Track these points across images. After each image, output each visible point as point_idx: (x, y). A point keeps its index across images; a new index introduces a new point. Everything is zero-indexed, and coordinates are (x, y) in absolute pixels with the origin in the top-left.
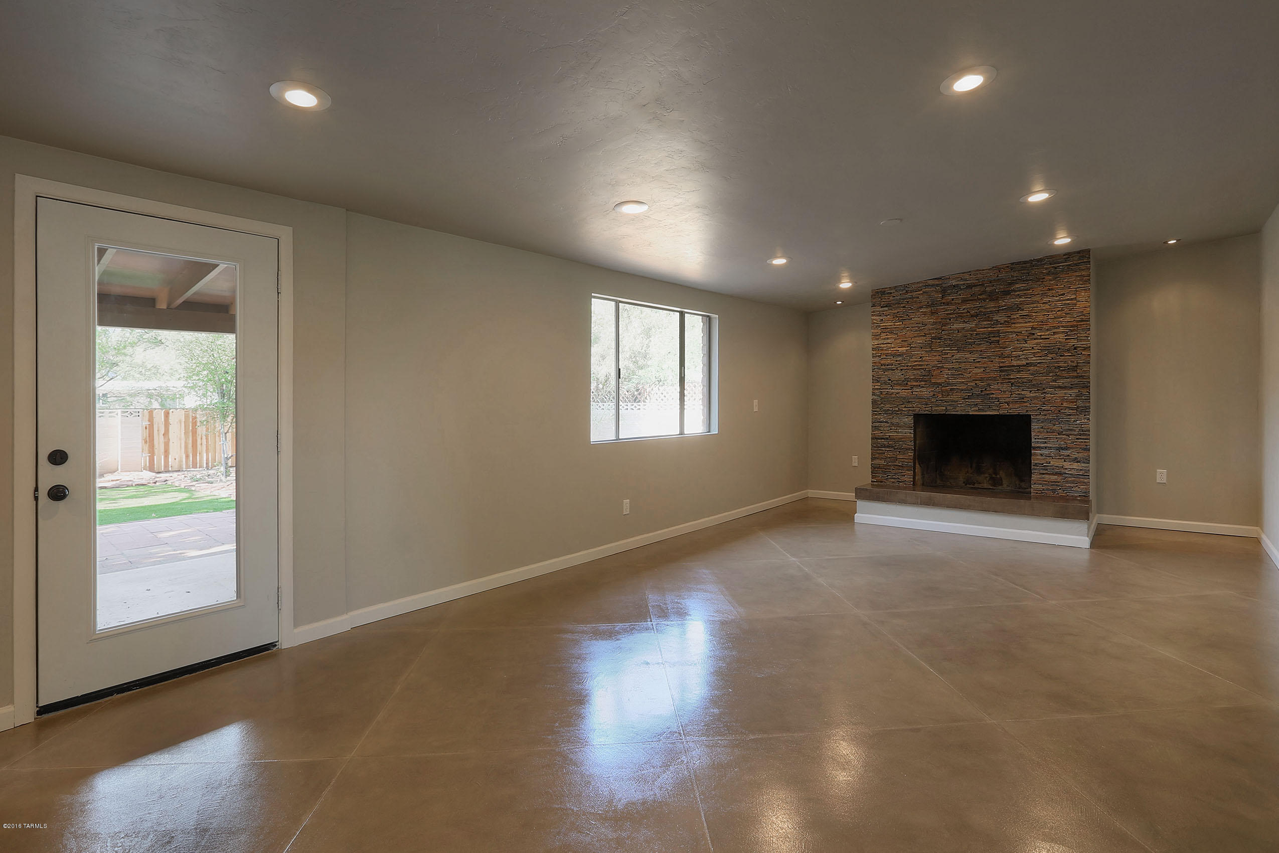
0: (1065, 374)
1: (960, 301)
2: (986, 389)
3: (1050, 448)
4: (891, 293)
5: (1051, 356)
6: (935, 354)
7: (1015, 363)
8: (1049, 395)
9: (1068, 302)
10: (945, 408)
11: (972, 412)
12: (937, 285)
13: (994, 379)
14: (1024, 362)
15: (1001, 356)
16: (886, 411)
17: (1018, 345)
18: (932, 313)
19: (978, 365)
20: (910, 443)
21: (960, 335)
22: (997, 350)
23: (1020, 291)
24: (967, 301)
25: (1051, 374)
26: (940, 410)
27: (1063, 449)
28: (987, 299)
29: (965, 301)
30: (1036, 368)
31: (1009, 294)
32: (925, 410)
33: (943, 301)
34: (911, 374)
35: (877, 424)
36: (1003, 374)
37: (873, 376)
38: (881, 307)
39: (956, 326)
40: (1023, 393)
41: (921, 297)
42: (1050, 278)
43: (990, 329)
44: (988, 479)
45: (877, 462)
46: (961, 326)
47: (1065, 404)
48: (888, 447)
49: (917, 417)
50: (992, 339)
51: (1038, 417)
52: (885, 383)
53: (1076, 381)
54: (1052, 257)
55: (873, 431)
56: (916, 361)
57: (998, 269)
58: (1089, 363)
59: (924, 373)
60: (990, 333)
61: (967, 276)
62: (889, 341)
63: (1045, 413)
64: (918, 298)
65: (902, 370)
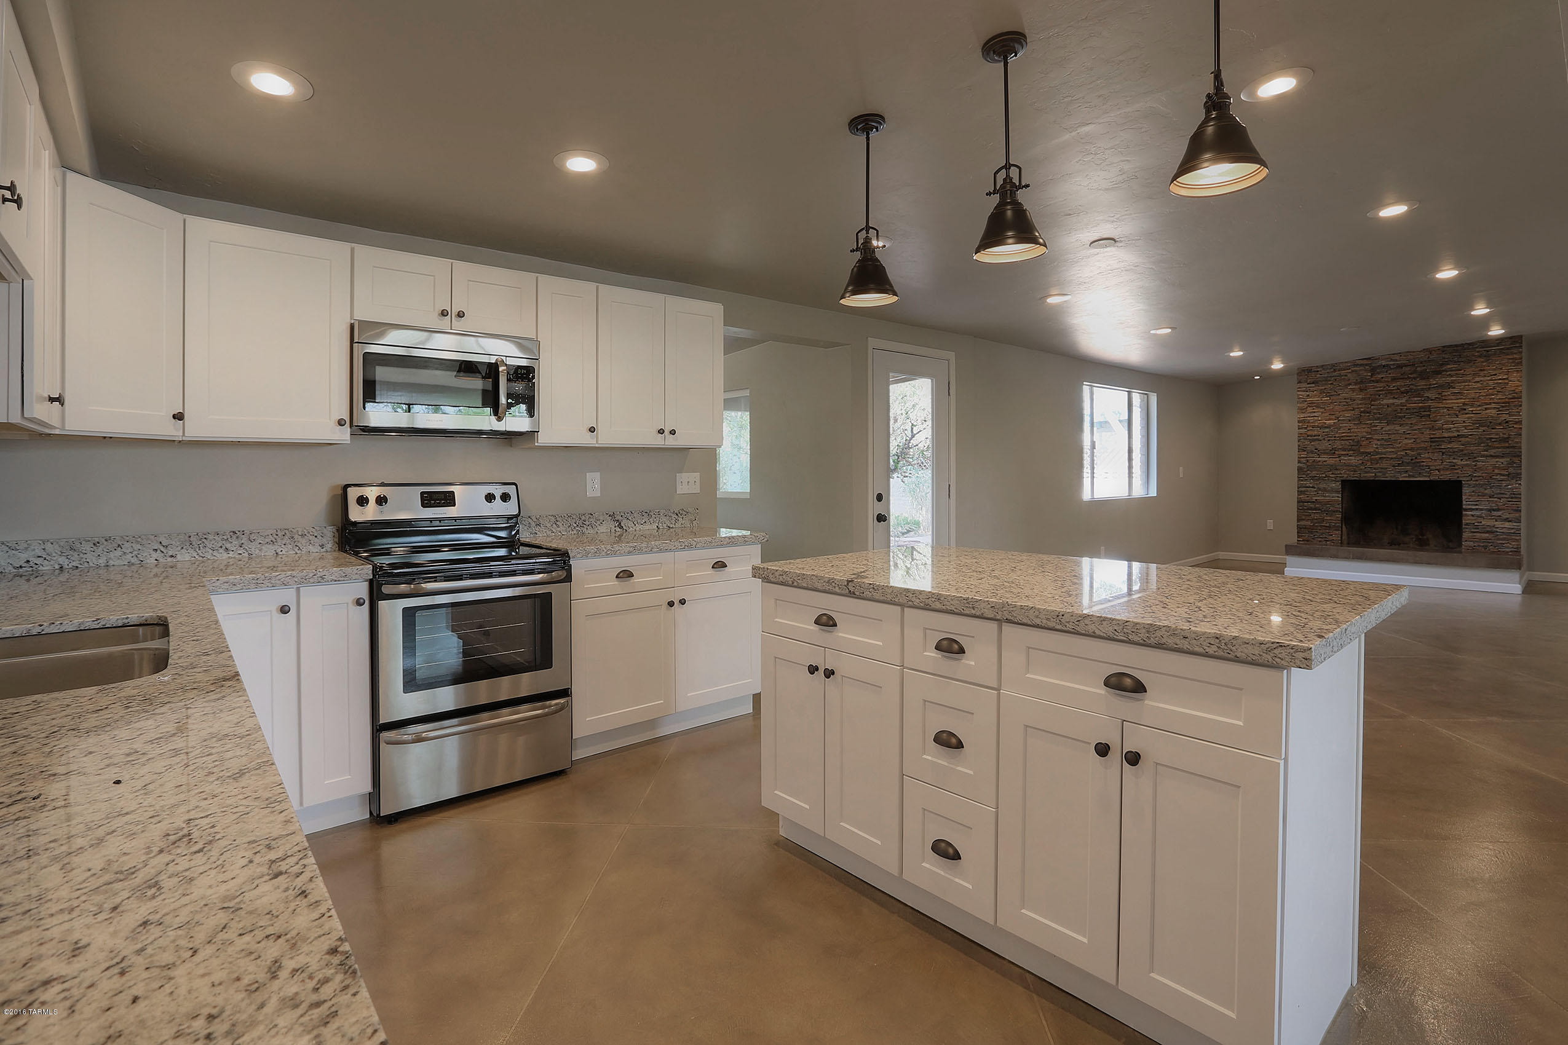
0: (1496, 445)
1: (1390, 380)
2: (1416, 458)
3: (1482, 510)
4: (1318, 371)
5: (1483, 428)
6: (1364, 426)
7: (1446, 435)
8: (1480, 463)
9: (1500, 381)
10: (1374, 475)
11: (1403, 477)
12: (1366, 365)
13: (1425, 449)
14: (1456, 434)
15: (1432, 428)
16: (1313, 478)
17: (1449, 419)
18: (1361, 390)
19: (1408, 436)
20: (1338, 506)
21: (1390, 409)
22: (1428, 423)
23: (1452, 371)
24: (1398, 379)
25: (1482, 445)
26: (1370, 476)
27: (1494, 510)
28: (1417, 377)
29: (1394, 379)
30: (1467, 439)
31: (1441, 373)
32: (1354, 476)
33: (1372, 379)
34: (1338, 444)
35: (1303, 489)
36: (1434, 444)
37: (1299, 446)
38: (1308, 384)
39: (1385, 402)
40: (1454, 461)
41: (1349, 375)
42: (1482, 360)
43: (1420, 405)
44: (1414, 537)
45: (1302, 523)
46: (1391, 401)
47: (1496, 471)
48: (1315, 509)
49: (1344, 483)
50: (1423, 413)
51: (1469, 482)
52: (1312, 452)
53: (1508, 450)
54: (1483, 341)
55: (1298, 495)
56: (1344, 433)
57: (1429, 351)
58: (1521, 435)
59: (1352, 444)
60: (1421, 408)
61: (1397, 357)
62: (1315, 414)
63: (1477, 478)
64: (1346, 376)
65: (1329, 440)
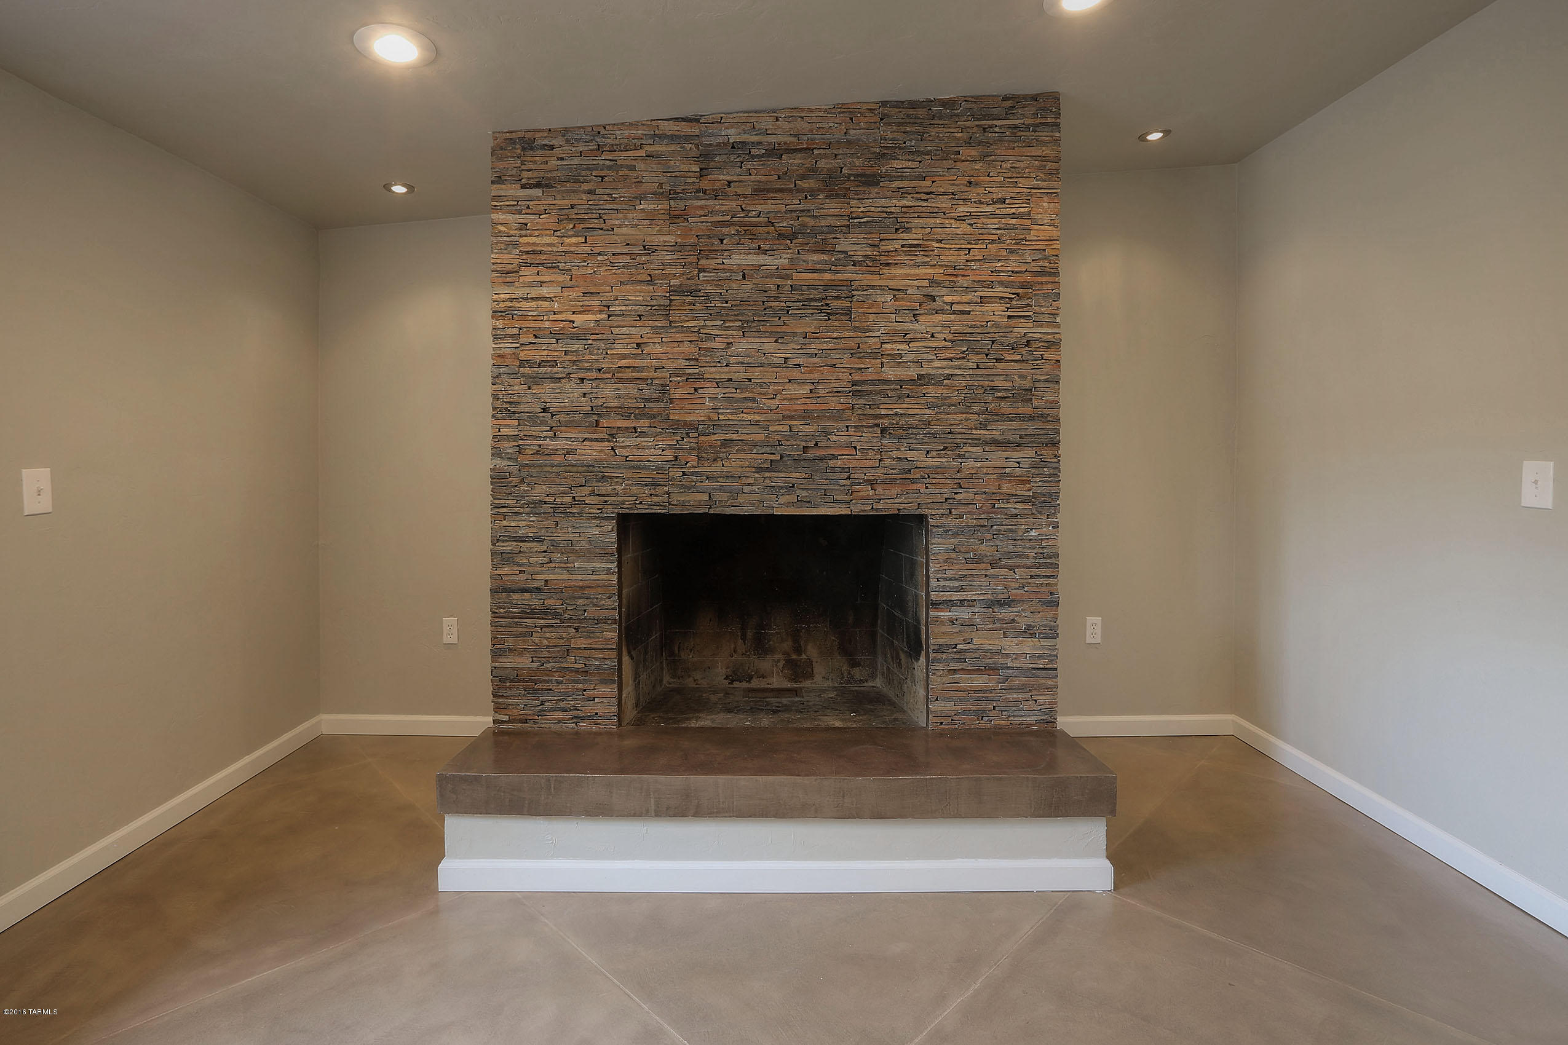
0: (1005, 408)
1: (749, 191)
2: (816, 444)
3: (972, 603)
4: (552, 148)
5: (975, 358)
6: (679, 337)
7: (890, 373)
8: (970, 463)
9: (1014, 221)
10: (706, 497)
11: (781, 506)
12: (688, 138)
13: (838, 415)
14: (913, 373)
15: (857, 353)
16: (535, 508)
17: (899, 326)
18: (674, 218)
19: (796, 374)
20: (608, 602)
21: (749, 285)
22: (846, 334)
23: (902, 178)
24: (769, 191)
25: (976, 408)
26: (693, 502)
27: (1001, 604)
28: (820, 190)
29: (761, 191)
30: (940, 389)
31: (876, 183)
32: (652, 503)
33: (704, 184)
34: (608, 394)
35: (509, 546)
36: (862, 401)
37: (496, 398)
38: (523, 187)
39: (738, 260)
40: (910, 455)
41: (640, 166)
42: (974, 153)
43: (827, 276)
44: (781, 665)
45: (509, 661)
46: (754, 259)
47: (1006, 488)
48: (544, 614)
49: (626, 522)
50: (835, 304)
51: (945, 521)
52: (532, 419)
53: (1031, 426)
54: (977, 99)
55: (495, 567)
56: (624, 357)
57: (848, 112)
58: (1058, 382)
59: (647, 393)
60: (829, 286)
61: (768, 123)
62: (544, 291)
63: (961, 509)
64: (632, 168)
65: (582, 380)
